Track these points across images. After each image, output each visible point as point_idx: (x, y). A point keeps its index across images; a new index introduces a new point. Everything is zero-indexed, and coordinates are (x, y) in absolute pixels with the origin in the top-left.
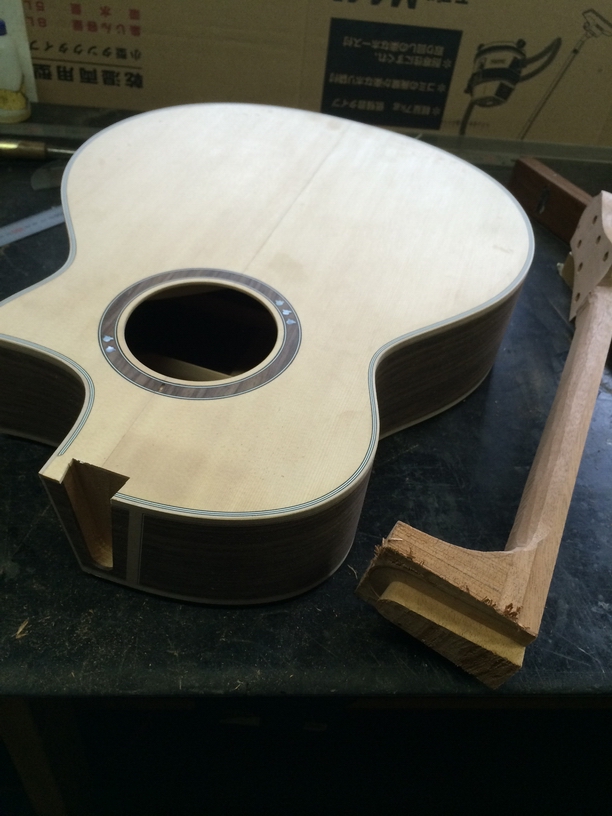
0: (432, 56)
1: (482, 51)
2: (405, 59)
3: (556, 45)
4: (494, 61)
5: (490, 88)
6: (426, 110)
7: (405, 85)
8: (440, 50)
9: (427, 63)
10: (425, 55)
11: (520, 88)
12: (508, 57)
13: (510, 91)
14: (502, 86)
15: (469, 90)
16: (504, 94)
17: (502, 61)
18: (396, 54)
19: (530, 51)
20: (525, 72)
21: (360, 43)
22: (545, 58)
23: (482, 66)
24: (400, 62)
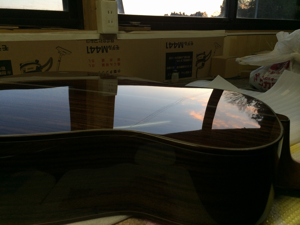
0: (188, 59)
1: (197, 56)
2: (182, 60)
3: (211, 52)
4: (200, 58)
5: (200, 64)
6: (188, 72)
7: (183, 67)
8: (189, 57)
9: (187, 60)
10: (186, 59)
11: (206, 62)
12: (203, 56)
13: (204, 64)
14: (202, 63)
15: (196, 65)
16: (203, 65)
17: (202, 57)
18: (180, 59)
19: (206, 54)
20: (206, 59)
21: (173, 58)
22: (209, 55)
23: (198, 59)
24: (181, 61)
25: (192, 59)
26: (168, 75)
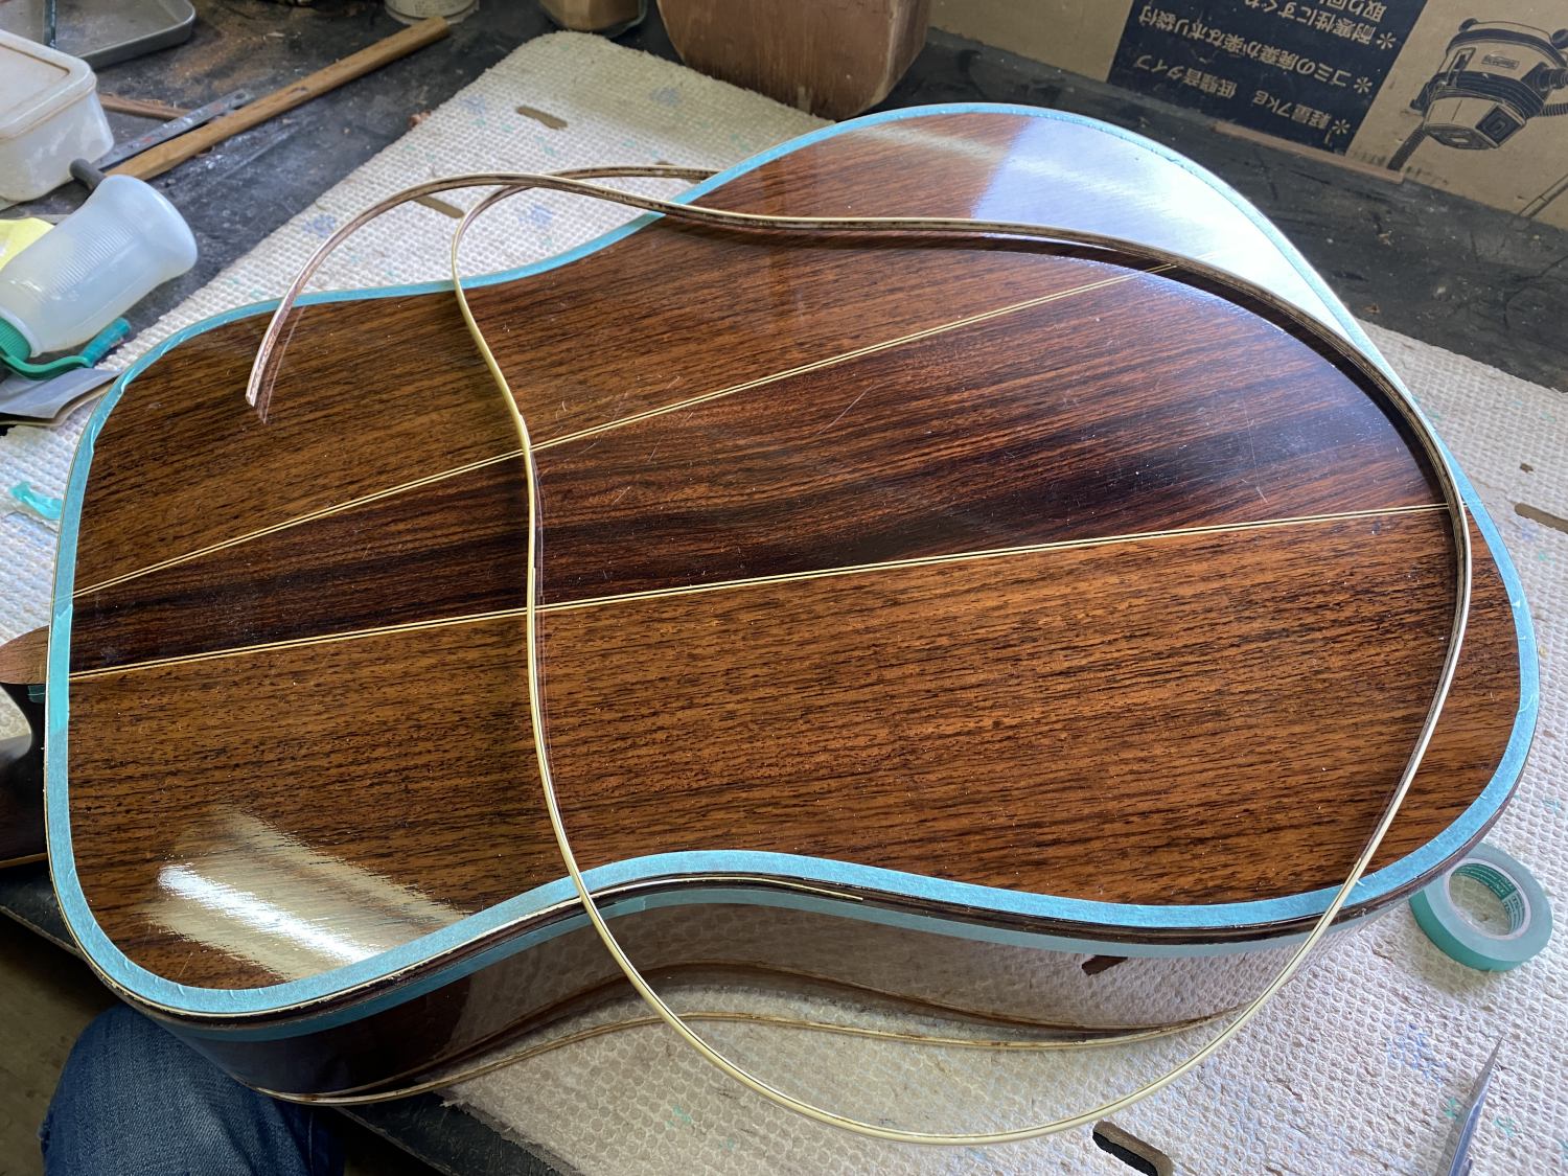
0: (1357, 19)
1: (1468, 33)
2: (1298, 13)
4: (1487, 59)
5: (1470, 112)
6: (1321, 119)
7: (1288, 61)
8: (1378, 11)
9: (1343, 30)
10: (1343, 14)
11: (1535, 122)
12: (1526, 60)
13: (1516, 127)
14: (1497, 109)
15: (1422, 103)
16: (1496, 129)
17: (1511, 65)
20: (1556, 98)
23: (1462, 62)
24: (1284, 14)
25: (1402, 39)
26: (1139, 63)
